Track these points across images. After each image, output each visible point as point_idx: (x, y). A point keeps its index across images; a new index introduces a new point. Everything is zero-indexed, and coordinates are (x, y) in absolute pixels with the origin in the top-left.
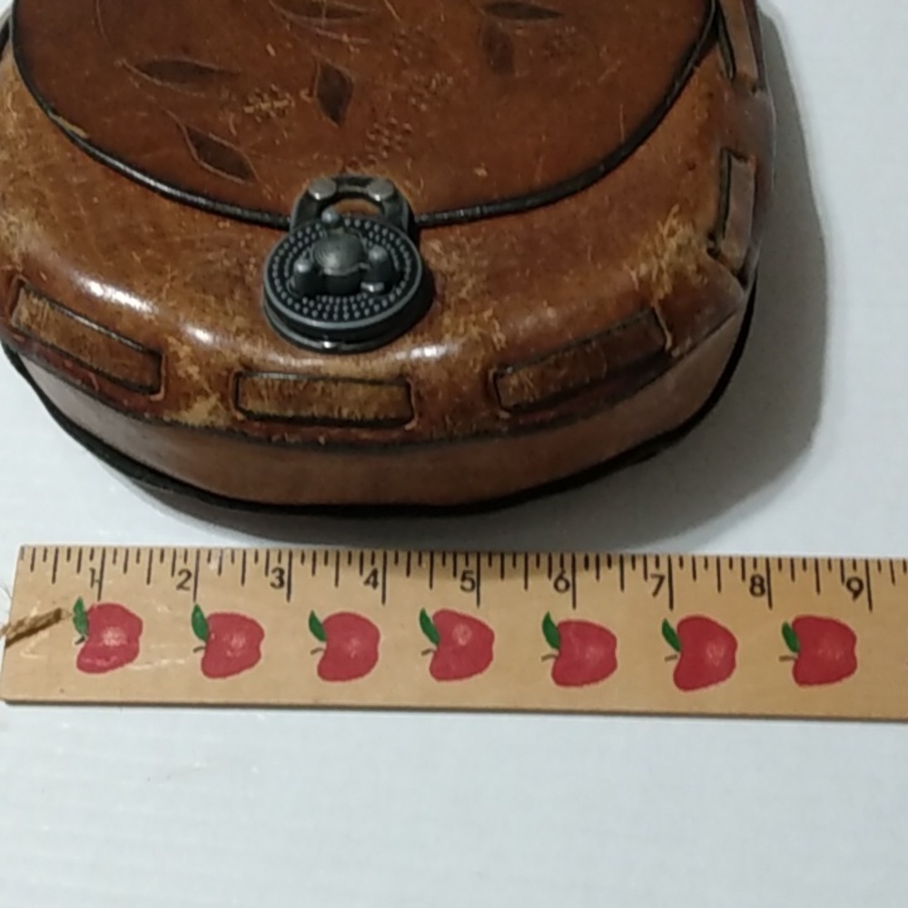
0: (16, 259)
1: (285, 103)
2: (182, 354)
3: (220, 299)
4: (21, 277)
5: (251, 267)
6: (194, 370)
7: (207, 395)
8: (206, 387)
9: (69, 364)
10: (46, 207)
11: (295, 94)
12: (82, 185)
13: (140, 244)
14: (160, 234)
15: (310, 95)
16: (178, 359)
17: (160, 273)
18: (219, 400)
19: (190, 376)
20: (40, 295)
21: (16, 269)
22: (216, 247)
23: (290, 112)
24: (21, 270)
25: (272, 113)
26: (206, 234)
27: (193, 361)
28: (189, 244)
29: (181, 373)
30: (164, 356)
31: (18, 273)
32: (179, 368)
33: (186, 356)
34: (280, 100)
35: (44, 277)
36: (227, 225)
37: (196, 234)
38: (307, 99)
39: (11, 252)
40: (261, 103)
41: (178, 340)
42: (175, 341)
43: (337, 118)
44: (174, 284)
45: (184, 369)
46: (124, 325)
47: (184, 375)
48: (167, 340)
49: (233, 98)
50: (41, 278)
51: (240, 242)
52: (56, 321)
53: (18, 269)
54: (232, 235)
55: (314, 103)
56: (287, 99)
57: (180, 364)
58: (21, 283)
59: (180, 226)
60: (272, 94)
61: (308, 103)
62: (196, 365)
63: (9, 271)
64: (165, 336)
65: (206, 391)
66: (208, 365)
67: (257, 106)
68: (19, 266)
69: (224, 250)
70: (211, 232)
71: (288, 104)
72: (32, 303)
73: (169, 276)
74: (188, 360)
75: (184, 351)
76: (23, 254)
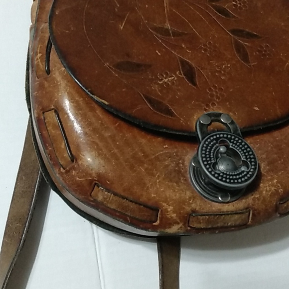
0: (94, 175)
1: (173, 78)
2: (169, 210)
3: (177, 183)
4: (97, 182)
5: (181, 165)
6: (174, 215)
7: (178, 223)
8: (179, 221)
9: (118, 214)
10: (101, 150)
11: (175, 74)
12: (110, 136)
13: (141, 163)
14: (146, 156)
16: (168, 212)
17: (153, 175)
18: (183, 225)
19: (172, 218)
20: (109, 191)
21: (94, 179)
22: (167, 158)
23: (176, 82)
24: (96, 179)
25: (170, 83)
26: (161, 152)
27: (174, 212)
28: (157, 158)
29: (169, 216)
30: (160, 210)
31: (96, 180)
32: (168, 214)
33: (171, 211)
34: (171, 77)
35: (108, 182)
36: (167, 146)
37: (158, 153)
38: (180, 76)
39: (91, 172)
40: (164, 79)
41: (167, 204)
42: (166, 205)
43: (194, 84)
44: (160, 180)
45: (170, 215)
46: (143, 199)
47: (170, 217)
48: (162, 204)
49: (153, 77)
50: (107, 183)
51: (173, 154)
52: (116, 200)
53: (95, 179)
54: (170, 151)
55: (183, 77)
56: (173, 76)
57: (168, 213)
58: (96, 184)
59: (151, 150)
60: (167, 74)
61: (181, 78)
62: (175, 213)
63: (90, 179)
64: (161, 202)
65: (178, 222)
66: (180, 213)
67: (163, 81)
68: (95, 178)
69: (170, 159)
70: (162, 151)
71: (174, 79)
72: (105, 194)
73: (157, 176)
74: (172, 212)
75: (170, 208)
76: (97, 173)
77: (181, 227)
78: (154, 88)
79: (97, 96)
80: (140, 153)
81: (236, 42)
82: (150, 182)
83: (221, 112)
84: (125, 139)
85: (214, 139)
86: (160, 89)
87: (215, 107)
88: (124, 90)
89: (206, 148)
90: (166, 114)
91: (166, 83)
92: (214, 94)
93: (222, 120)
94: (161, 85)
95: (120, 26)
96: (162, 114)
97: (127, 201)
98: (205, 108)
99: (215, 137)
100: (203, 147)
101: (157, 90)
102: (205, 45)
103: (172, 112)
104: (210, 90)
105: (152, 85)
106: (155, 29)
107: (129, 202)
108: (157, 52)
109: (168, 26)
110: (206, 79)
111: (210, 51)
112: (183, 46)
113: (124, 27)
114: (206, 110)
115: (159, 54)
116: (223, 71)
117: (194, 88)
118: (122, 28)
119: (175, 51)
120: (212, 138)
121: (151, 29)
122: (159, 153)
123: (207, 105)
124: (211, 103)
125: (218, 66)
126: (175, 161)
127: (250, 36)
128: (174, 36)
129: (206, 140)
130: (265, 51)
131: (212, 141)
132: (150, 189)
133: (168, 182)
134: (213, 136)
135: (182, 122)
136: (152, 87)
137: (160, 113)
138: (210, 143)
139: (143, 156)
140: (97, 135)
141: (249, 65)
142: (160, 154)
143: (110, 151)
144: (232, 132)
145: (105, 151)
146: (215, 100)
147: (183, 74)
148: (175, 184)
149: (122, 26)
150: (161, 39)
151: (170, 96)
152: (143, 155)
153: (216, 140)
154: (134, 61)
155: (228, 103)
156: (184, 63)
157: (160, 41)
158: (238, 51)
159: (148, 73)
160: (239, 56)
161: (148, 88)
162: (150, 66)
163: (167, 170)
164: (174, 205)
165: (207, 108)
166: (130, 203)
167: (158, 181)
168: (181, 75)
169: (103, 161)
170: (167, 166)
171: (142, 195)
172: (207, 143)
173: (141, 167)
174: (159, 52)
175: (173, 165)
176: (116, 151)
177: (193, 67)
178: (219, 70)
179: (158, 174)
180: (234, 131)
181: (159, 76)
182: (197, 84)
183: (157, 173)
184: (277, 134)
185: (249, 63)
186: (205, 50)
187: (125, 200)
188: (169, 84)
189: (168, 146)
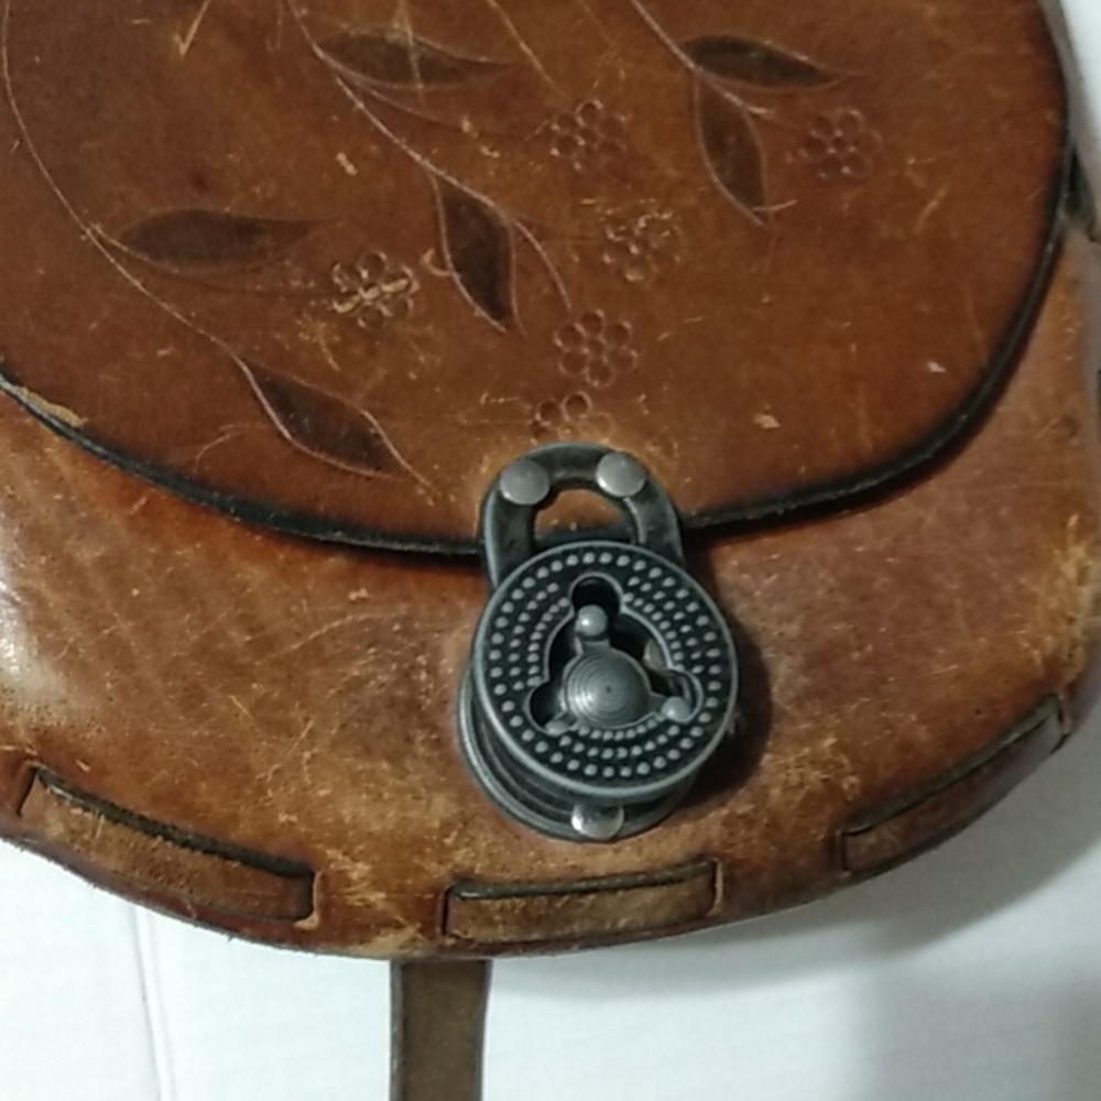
0: (22, 735)
1: (403, 283)
2: (354, 876)
3: (395, 758)
4: (36, 764)
5: (423, 676)
6: (377, 897)
7: (399, 927)
8: (401, 920)
10: (56, 626)
11: (414, 262)
12: (101, 562)
13: (234, 672)
14: (264, 643)
15: (439, 262)
16: (349, 883)
17: (289, 730)
19: (369, 906)
20: (87, 799)
21: (24, 751)
22: (358, 648)
23: (416, 303)
24: (34, 753)
25: (385, 311)
26: (336, 624)
27: (376, 885)
28: (314, 652)
29: (354, 901)
30: (318, 875)
31: (29, 757)
32: (350, 894)
33: (363, 879)
34: (393, 278)
35: (85, 768)
36: (363, 593)
37: (319, 627)
38: (438, 273)
39: (10, 723)
40: (361, 291)
41: (345, 854)
42: (340, 857)
43: (499, 310)
44: (316, 750)
45: (359, 896)
46: (244, 832)
47: (358, 904)
48: (325, 854)
49: (312, 284)
50: (79, 768)
51: (392, 625)
52: (121, 841)
53: (28, 751)
54: (376, 614)
55: (450, 279)
56: (404, 276)
57: (352, 889)
58: (34, 770)
59: (289, 615)
60: (376, 265)
61: (439, 279)
62: (379, 890)
63: (7, 752)
64: (319, 846)
65: (398, 922)
66: (402, 889)
67: (356, 299)
68: (30, 746)
69: (372, 650)
70: (343, 615)
71: (408, 286)
72: (70, 814)
73: (304, 735)
74: (365, 884)
75: (359, 870)
76: (36, 730)
77: (414, 940)
78: (307, 338)
79: (31, 390)
80: (233, 634)
81: (712, 102)
82: (271, 762)
83: (605, 442)
84: (170, 569)
85: (552, 577)
86: (337, 339)
87: (583, 416)
88: (162, 353)
89: (513, 619)
90: (353, 458)
91: (367, 309)
92: (583, 357)
93: (603, 483)
94: (347, 321)
95: (177, 38)
96: (333, 461)
97: (169, 844)
98: (536, 423)
99: (557, 566)
100: (498, 613)
101: (322, 342)
102: (567, 120)
103: (385, 445)
104: (570, 334)
105: (299, 322)
106: (342, 48)
107: (177, 848)
108: (341, 157)
109: (402, 30)
110: (554, 285)
111: (588, 148)
112: (466, 125)
113: (192, 44)
114: (538, 431)
115: (350, 169)
116: (638, 242)
117: (494, 330)
118: (183, 48)
119: (426, 154)
120: (542, 573)
121: (321, 46)
122: (325, 629)
123: (549, 410)
124: (566, 400)
125: (615, 221)
126: (394, 659)
127: (777, 71)
128: (426, 78)
129: (517, 584)
130: (838, 143)
131: (541, 585)
132: (270, 793)
133: (356, 756)
134: (547, 562)
135: (421, 491)
136: (299, 329)
137: (322, 457)
138: (530, 595)
139: (250, 642)
140: (43, 560)
141: (757, 214)
142: (331, 631)
143: (98, 630)
144: (642, 539)
145: (73, 632)
146: (585, 385)
147: (450, 265)
148: (385, 765)
149: (183, 37)
150: (367, 98)
151: (381, 373)
152: (248, 638)
153: (558, 583)
154: (227, 210)
155: (643, 397)
156: (461, 211)
157: (360, 105)
158: (716, 145)
159: (287, 263)
160: (719, 170)
161: (278, 336)
162: (300, 229)
163: (355, 702)
164: (377, 857)
165: (546, 424)
166: (185, 852)
167: (307, 755)
168: (443, 267)
169: (61, 674)
170: (359, 684)
171: (235, 817)
172: (517, 595)
173: (233, 698)
174: (350, 159)
175: (383, 678)
176: (125, 627)
177: (503, 229)
178: (619, 239)
179: (310, 725)
180: (650, 534)
181: (341, 277)
182: (509, 311)
183: (307, 720)
184: (860, 529)
185: (760, 203)
186: (566, 144)
187: (160, 838)
188: (379, 312)
189: (369, 590)
